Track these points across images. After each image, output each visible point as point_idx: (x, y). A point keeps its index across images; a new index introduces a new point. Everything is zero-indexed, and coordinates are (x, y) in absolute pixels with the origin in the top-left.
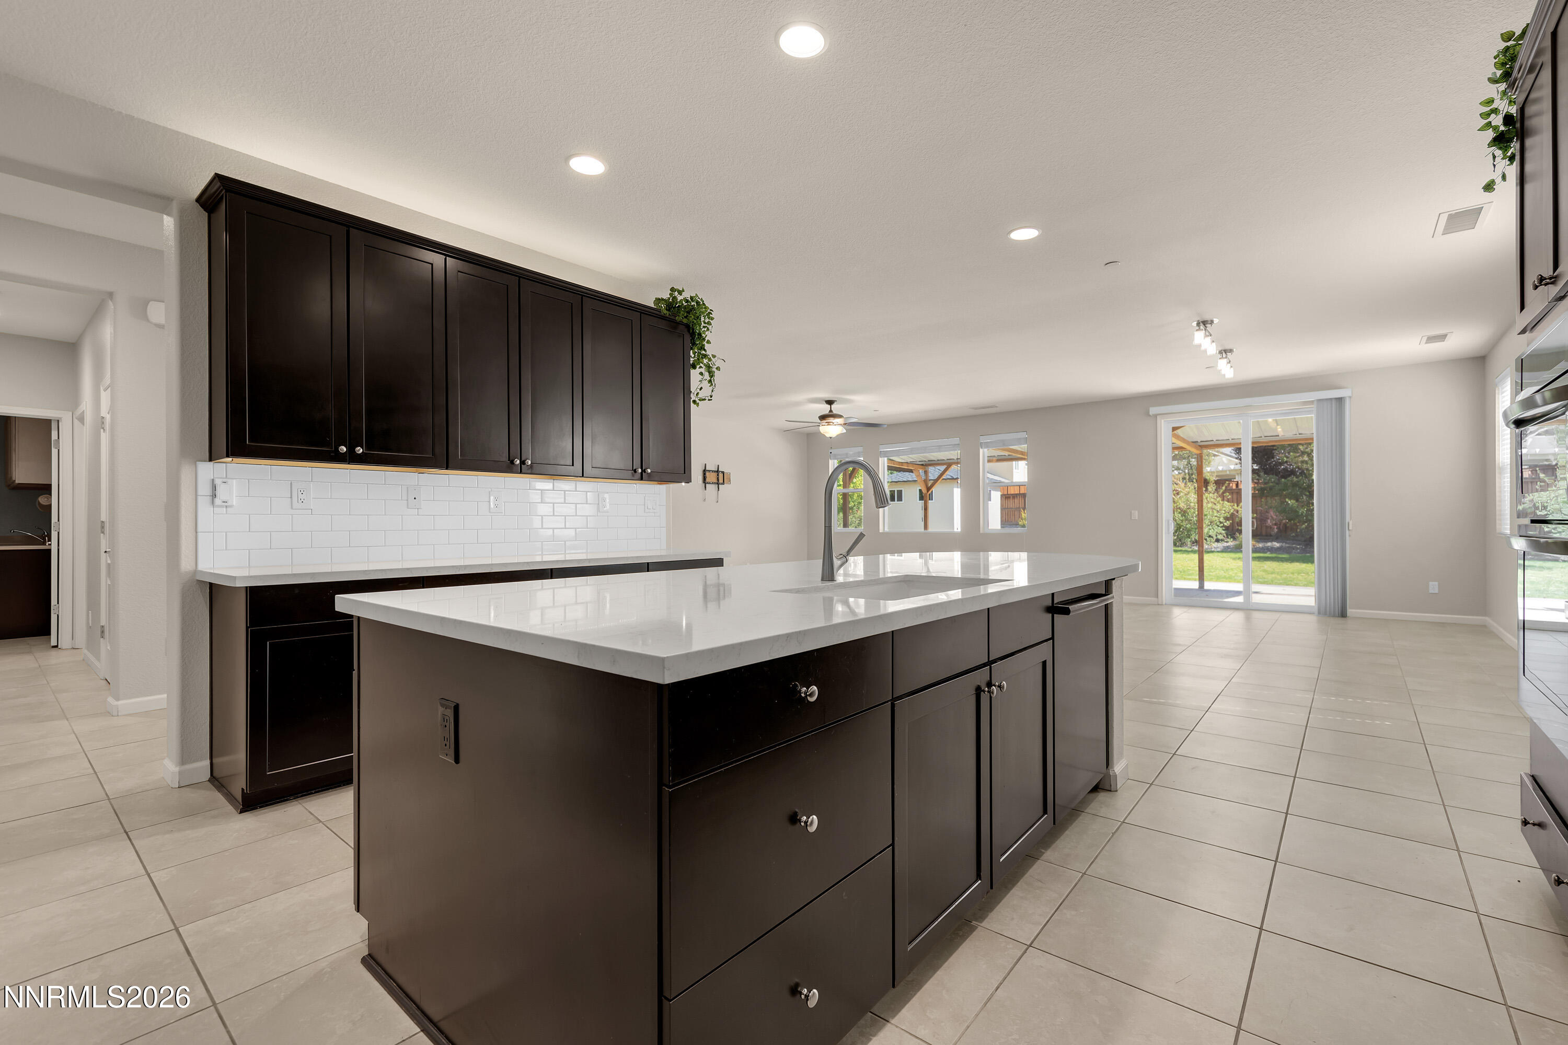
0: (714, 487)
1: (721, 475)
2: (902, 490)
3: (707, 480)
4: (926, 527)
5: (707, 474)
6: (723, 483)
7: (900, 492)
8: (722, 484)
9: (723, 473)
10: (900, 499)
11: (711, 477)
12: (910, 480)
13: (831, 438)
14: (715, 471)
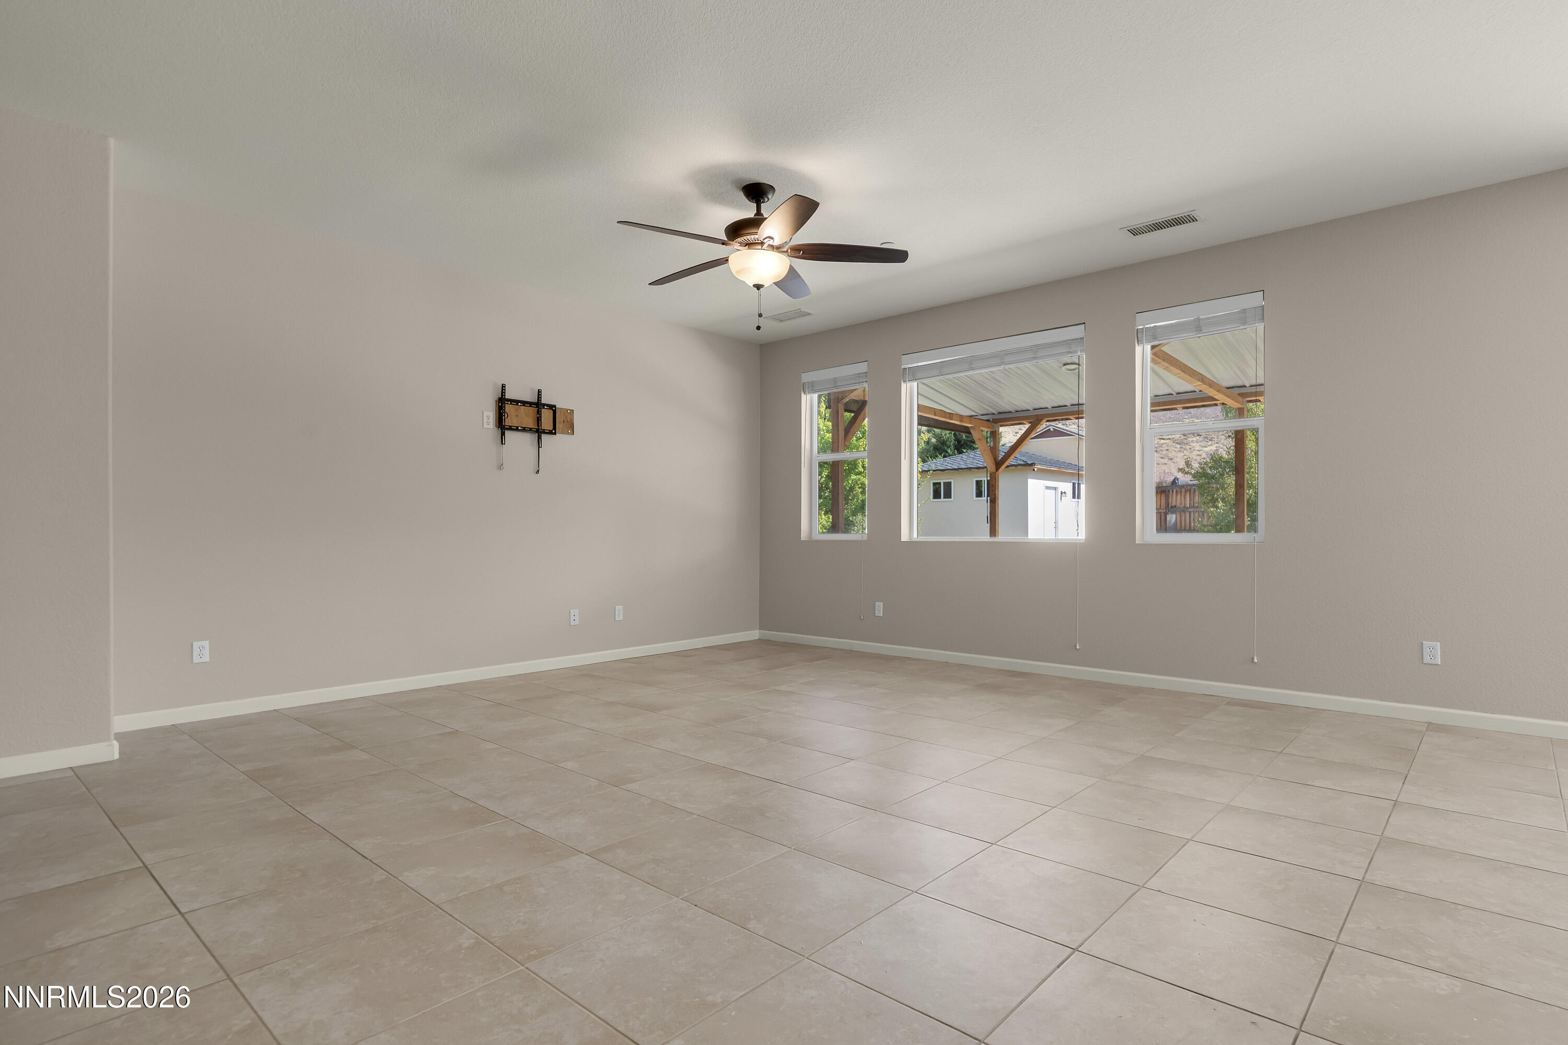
0: (527, 439)
1: (546, 414)
2: (950, 483)
3: (508, 422)
4: (993, 532)
5: (508, 408)
6: (553, 432)
7: (948, 486)
8: (550, 433)
9: (552, 407)
10: (948, 495)
11: (513, 416)
12: (963, 467)
13: (758, 287)
14: (530, 404)
